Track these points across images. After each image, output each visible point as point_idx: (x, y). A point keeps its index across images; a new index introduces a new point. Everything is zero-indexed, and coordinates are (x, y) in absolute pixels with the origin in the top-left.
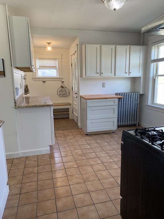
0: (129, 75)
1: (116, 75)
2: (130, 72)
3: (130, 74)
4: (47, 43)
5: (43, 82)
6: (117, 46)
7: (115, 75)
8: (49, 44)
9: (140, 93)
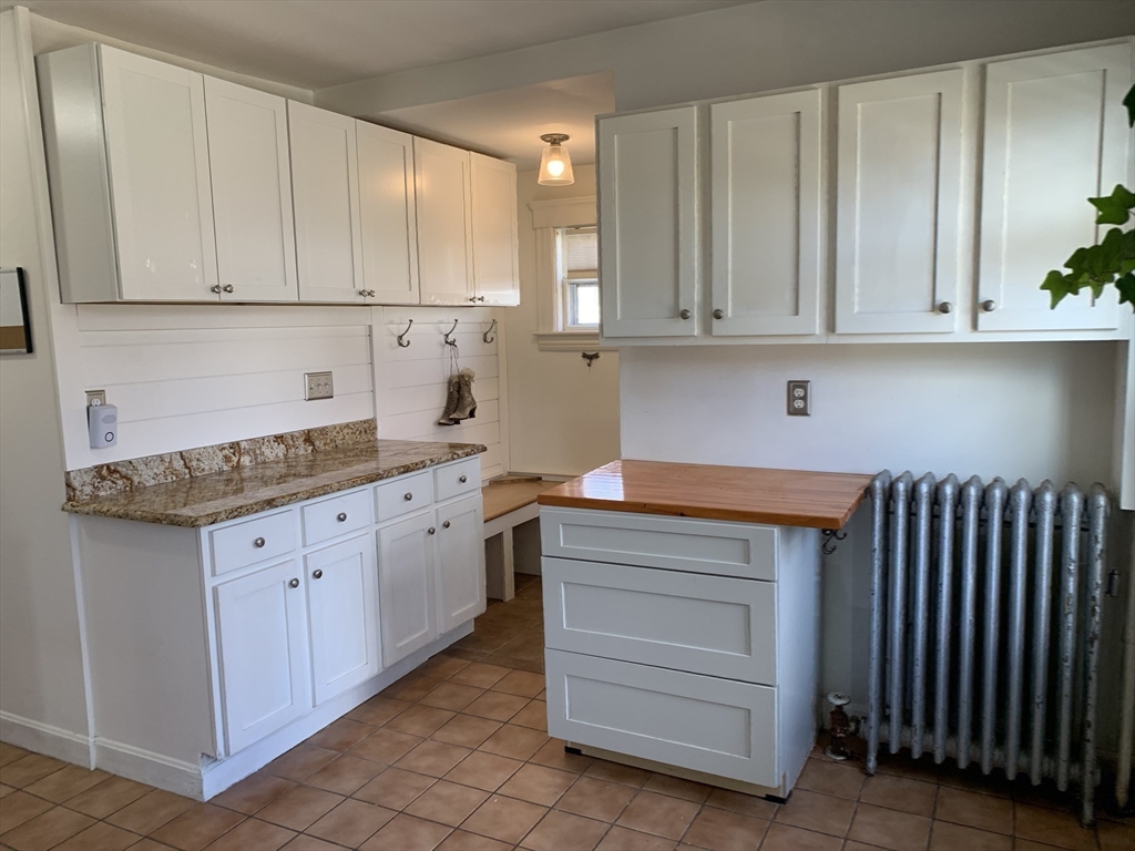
0: (975, 326)
1: (840, 328)
2: (984, 296)
3: (983, 316)
4: (544, 138)
5: (585, 356)
6: (846, 92)
7: (831, 326)
8: (555, 140)
9: (1114, 499)
